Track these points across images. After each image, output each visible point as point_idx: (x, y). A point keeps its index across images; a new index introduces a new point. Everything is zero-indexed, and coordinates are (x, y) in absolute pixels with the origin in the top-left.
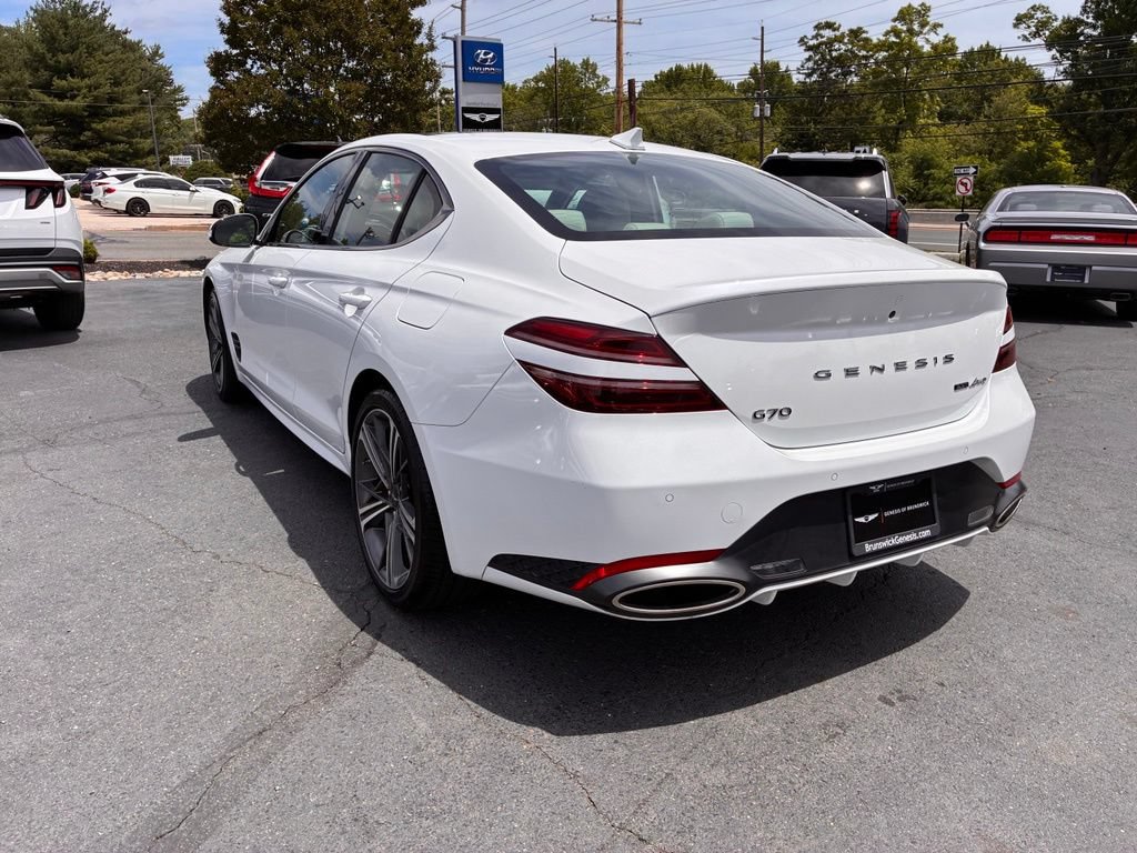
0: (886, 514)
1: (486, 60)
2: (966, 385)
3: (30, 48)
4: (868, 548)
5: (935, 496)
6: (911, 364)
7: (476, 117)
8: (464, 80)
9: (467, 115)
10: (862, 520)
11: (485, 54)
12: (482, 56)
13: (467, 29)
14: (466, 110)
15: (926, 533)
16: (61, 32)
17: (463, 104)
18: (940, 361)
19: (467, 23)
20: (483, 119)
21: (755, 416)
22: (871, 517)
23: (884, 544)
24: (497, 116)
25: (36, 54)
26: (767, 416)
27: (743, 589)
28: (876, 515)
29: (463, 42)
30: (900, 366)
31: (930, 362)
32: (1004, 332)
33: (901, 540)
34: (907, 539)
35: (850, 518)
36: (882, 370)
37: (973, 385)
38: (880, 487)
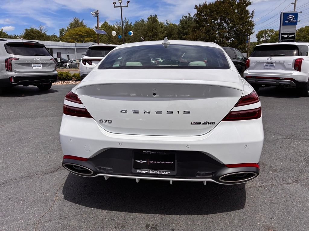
0: (150, 162)
1: (291, 18)
2: (200, 123)
3: (178, 29)
4: (138, 171)
5: (176, 161)
6: (164, 112)
7: (286, 36)
8: (283, 25)
9: (283, 36)
10: (139, 161)
11: (291, 17)
12: (290, 17)
13: (296, 9)
14: (282, 34)
15: (168, 173)
16: (185, 25)
17: (282, 32)
18: (181, 112)
19: (296, 8)
20: (288, 36)
21: (100, 120)
22: (143, 162)
23: (146, 172)
24: (294, 35)
25: (179, 30)
26: (104, 122)
27: (92, 173)
28: (146, 161)
29: (284, 14)
30: (159, 112)
31: (175, 112)
32: (236, 105)
33: (155, 172)
34: (158, 173)
35: (133, 159)
36: (149, 113)
37: (204, 124)
38: (148, 152)
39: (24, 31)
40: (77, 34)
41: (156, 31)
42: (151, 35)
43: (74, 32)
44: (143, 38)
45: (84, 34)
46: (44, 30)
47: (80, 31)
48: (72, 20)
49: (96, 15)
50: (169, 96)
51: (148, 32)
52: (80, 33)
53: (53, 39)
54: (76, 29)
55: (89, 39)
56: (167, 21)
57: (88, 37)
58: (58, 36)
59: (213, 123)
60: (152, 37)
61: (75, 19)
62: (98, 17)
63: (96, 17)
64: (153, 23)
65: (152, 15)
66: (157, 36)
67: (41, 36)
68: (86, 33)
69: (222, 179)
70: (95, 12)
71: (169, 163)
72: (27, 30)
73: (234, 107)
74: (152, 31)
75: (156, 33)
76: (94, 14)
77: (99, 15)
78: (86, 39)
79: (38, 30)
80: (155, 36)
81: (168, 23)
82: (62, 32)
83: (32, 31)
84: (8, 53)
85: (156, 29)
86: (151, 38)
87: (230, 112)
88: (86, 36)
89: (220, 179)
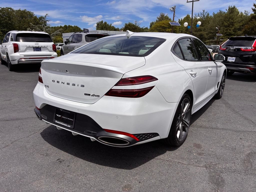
0: (63, 117)
2: (90, 95)
4: (56, 122)
5: (74, 119)
6: (71, 84)
10: (58, 115)
15: (69, 126)
22: (60, 116)
23: (59, 123)
28: (61, 116)
30: (68, 84)
31: (76, 85)
32: (116, 85)
33: (63, 124)
34: (65, 125)
35: (55, 114)
36: (64, 83)
37: (92, 95)
38: (62, 110)
39: (124, 25)
40: (161, 26)
41: (233, 21)
42: (226, 25)
43: (159, 25)
44: (218, 28)
45: (166, 26)
46: (138, 24)
47: (164, 24)
48: (159, 15)
49: (173, 10)
50: (74, 73)
51: (225, 22)
52: (163, 25)
53: (145, 30)
54: (160, 22)
55: (170, 30)
56: (245, 11)
57: (169, 28)
58: (149, 28)
59: (98, 96)
60: (228, 27)
61: (161, 14)
62: (174, 11)
63: (173, 12)
64: (230, 13)
65: (230, 6)
66: (232, 26)
67: (135, 28)
68: (168, 25)
69: (100, 138)
70: (172, 8)
71: (71, 120)
72: (126, 24)
73: (114, 86)
74: (229, 21)
75: (232, 22)
76: (171, 9)
77: (175, 10)
78: (167, 30)
79: (134, 24)
80: (231, 26)
81: (246, 13)
82: (152, 24)
83: (130, 25)
84: (86, 41)
85: (232, 19)
86: (226, 28)
87: (111, 90)
88: (168, 27)
89: (99, 138)
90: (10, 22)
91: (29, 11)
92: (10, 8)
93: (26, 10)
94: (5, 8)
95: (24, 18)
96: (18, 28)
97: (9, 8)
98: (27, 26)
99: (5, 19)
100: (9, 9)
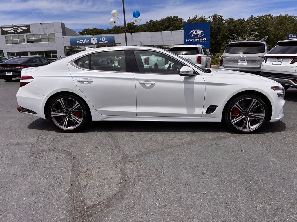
90: (265, 31)
91: (291, 16)
92: (270, 15)
93: (287, 15)
94: (263, 16)
95: (282, 25)
96: (273, 37)
97: (268, 15)
98: (283, 34)
99: (261, 28)
100: (267, 17)
